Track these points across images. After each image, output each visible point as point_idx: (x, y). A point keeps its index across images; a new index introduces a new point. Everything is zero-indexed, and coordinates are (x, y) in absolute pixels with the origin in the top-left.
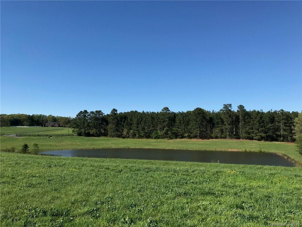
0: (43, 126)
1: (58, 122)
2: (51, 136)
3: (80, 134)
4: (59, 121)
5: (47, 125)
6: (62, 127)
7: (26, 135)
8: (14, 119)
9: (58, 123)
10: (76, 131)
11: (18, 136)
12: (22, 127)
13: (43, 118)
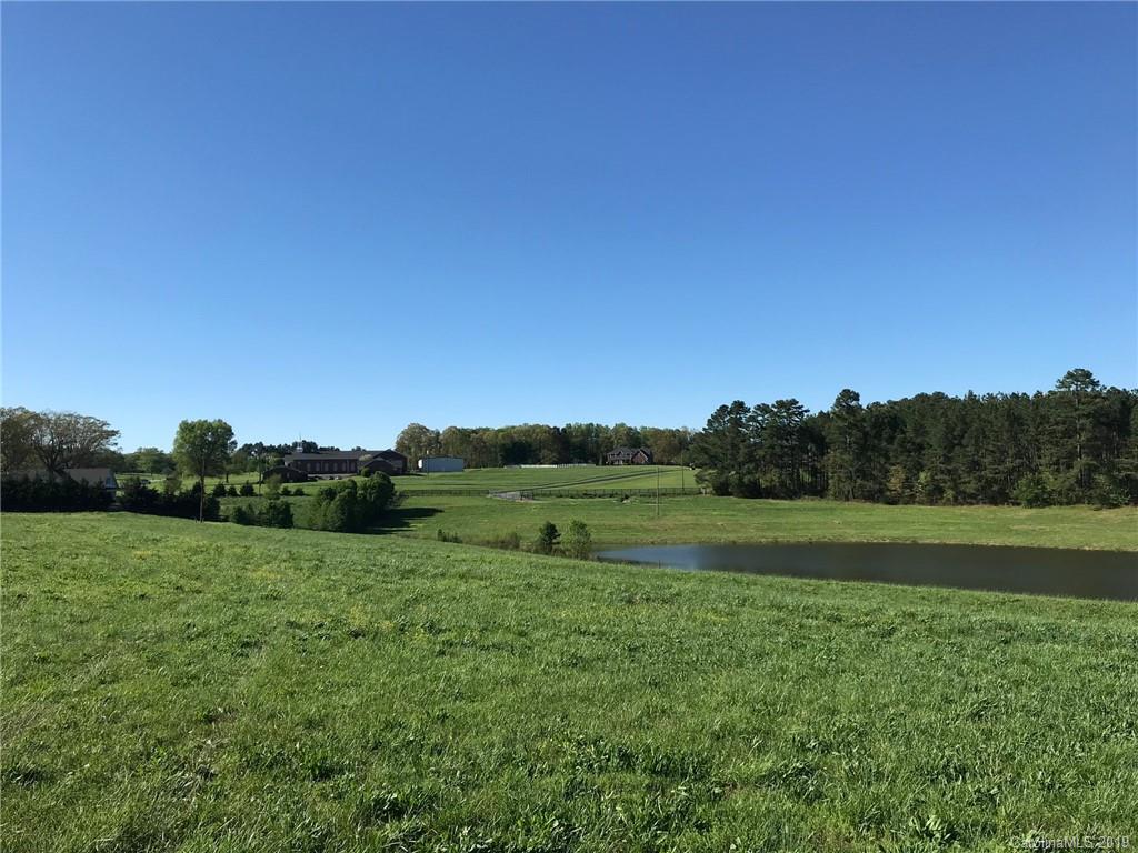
0: (601, 462)
1: (646, 446)
2: (627, 497)
3: (722, 490)
4: (648, 443)
5: (610, 458)
6: (662, 464)
7: (551, 495)
8: (515, 444)
9: (648, 451)
10: (707, 478)
11: (528, 497)
12: (537, 466)
13: (597, 436)
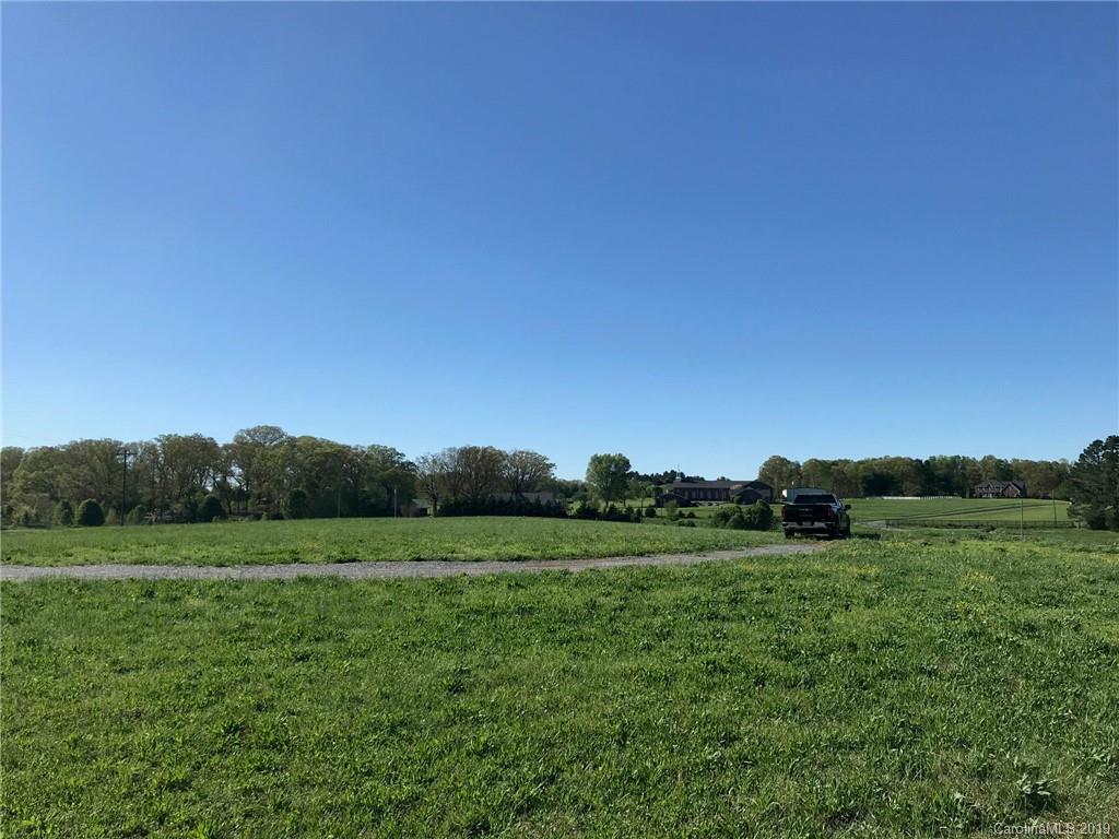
0: (967, 495)
1: (1018, 479)
2: (993, 529)
3: (1098, 524)
4: (1021, 476)
5: (978, 491)
6: (1038, 498)
7: (915, 525)
8: (875, 475)
9: (1020, 484)
10: (1081, 512)
11: (893, 525)
12: (900, 498)
13: (963, 468)
